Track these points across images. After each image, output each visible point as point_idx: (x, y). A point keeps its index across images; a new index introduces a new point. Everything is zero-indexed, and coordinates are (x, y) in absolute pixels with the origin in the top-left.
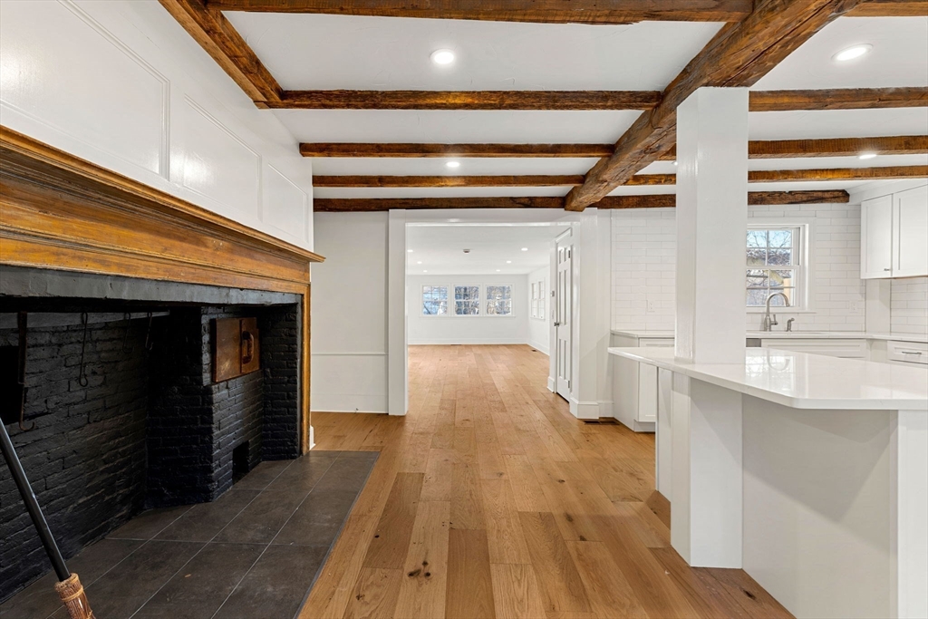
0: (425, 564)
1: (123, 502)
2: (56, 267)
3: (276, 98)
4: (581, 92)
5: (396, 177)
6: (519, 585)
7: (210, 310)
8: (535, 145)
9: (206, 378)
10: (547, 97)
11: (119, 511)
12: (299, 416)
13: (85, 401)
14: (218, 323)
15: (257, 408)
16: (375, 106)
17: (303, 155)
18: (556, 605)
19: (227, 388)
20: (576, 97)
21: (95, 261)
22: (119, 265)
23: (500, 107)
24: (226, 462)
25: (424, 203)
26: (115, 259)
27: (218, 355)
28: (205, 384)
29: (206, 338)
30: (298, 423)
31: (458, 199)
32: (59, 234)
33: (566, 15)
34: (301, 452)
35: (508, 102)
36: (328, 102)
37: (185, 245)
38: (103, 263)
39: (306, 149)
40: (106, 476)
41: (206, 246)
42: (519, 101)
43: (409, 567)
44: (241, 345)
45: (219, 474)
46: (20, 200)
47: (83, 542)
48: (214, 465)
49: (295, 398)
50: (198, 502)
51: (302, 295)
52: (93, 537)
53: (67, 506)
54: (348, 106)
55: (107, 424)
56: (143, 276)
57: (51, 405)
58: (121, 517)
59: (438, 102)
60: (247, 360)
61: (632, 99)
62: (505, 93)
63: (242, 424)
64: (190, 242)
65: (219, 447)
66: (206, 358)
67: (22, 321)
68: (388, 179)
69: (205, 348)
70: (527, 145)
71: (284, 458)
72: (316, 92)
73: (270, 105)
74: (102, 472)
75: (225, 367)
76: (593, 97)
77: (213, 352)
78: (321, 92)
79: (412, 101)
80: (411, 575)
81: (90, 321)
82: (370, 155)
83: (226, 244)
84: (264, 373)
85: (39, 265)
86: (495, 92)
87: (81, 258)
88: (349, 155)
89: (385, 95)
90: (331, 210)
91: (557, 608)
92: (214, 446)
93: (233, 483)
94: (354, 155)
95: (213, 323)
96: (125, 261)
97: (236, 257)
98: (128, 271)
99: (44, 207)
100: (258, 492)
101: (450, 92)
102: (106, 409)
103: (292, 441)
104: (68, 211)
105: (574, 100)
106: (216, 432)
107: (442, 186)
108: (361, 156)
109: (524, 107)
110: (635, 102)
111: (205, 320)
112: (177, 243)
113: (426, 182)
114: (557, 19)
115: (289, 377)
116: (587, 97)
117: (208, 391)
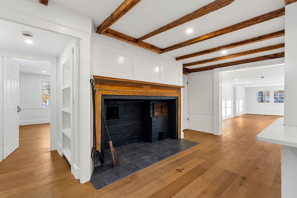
0: (183, 169)
1: (136, 138)
2: (112, 94)
3: (161, 52)
4: (246, 21)
5: (209, 59)
6: (201, 184)
7: (153, 101)
8: (249, 39)
9: (151, 116)
10: (232, 27)
11: (135, 140)
12: (177, 128)
13: (129, 117)
14: (154, 104)
15: (166, 125)
16: (182, 47)
17: (177, 60)
18: (207, 192)
19: (156, 118)
20: (244, 24)
21: (119, 93)
22: (123, 93)
23: (216, 36)
24: (156, 135)
25: (226, 65)
26: (122, 92)
27: (154, 111)
28: (151, 117)
29: (151, 107)
30: (177, 130)
31: (239, 61)
32: (112, 89)
33: (206, 12)
34: (178, 138)
35: (218, 34)
36: (171, 49)
37: (137, 88)
38: (120, 93)
39: (177, 59)
40: (133, 132)
41: (143, 88)
42: (221, 33)
43: (178, 168)
44: (161, 109)
45: (154, 138)
46: (107, 85)
47: (129, 143)
48: (152, 135)
49: (176, 124)
50: (149, 142)
51: (178, 97)
52: (130, 143)
53: (126, 136)
54: (176, 48)
55: (133, 122)
56: (128, 95)
57: (123, 117)
58: (136, 141)
59: (196, 41)
60: (163, 113)
61: (271, 15)
62: (217, 31)
63: (161, 128)
64: (139, 87)
65: (154, 131)
66: (151, 111)
67: (115, 102)
68: (206, 61)
69: (151, 109)
70: (246, 40)
71: (173, 139)
72: (169, 47)
73: (161, 53)
74: (132, 131)
75: (156, 114)
76: (251, 21)
77: (153, 110)
78: (170, 47)
79: (190, 43)
80: (177, 170)
81: (126, 103)
82: (193, 57)
83: (149, 87)
84: (169, 117)
85: (110, 94)
86: (213, 32)
87: (116, 93)
88: (188, 58)
89: (183, 43)
90: (196, 71)
91: (206, 193)
92: (153, 131)
93: (158, 141)
94: (189, 58)
95: (153, 104)
96: (124, 92)
97: (152, 89)
98: (125, 94)
99: (110, 85)
100: (161, 144)
101: (200, 37)
102: (133, 119)
103: (175, 135)
104: (114, 85)
105: (243, 25)
106: (153, 128)
107: (225, 59)
108: (191, 57)
109: (225, 33)
110: (272, 16)
111: (151, 103)
112: (136, 88)
113: (219, 59)
114: (204, 14)
115: (174, 118)
116: (248, 22)
117: (151, 119)
